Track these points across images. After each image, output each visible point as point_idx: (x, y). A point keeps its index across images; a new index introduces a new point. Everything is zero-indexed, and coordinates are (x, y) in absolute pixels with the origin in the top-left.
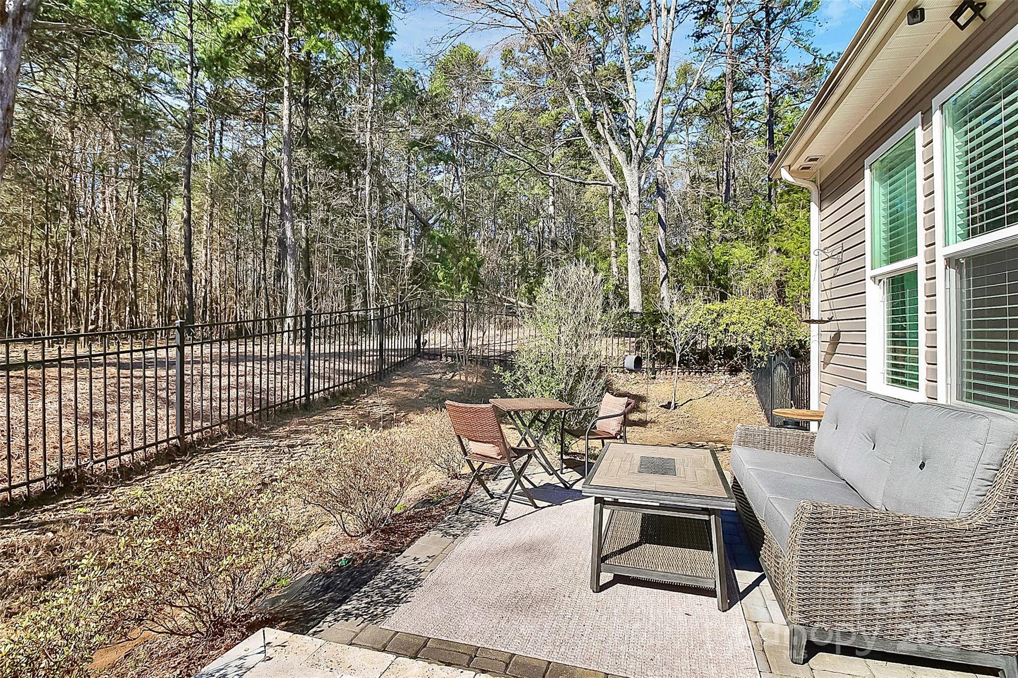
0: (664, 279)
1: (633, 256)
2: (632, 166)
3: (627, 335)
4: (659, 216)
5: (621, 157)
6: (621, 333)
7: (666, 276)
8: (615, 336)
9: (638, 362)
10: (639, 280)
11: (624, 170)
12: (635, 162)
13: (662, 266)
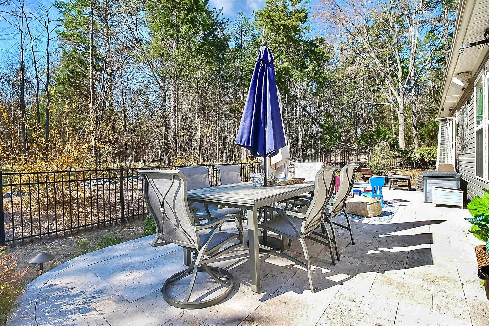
0: (415, 136)
1: (401, 129)
2: (400, 96)
3: (398, 157)
4: (413, 111)
5: (395, 93)
6: (395, 157)
7: (416, 135)
8: (393, 158)
9: (401, 165)
10: (404, 137)
11: (397, 98)
12: (402, 95)
13: (414, 131)
